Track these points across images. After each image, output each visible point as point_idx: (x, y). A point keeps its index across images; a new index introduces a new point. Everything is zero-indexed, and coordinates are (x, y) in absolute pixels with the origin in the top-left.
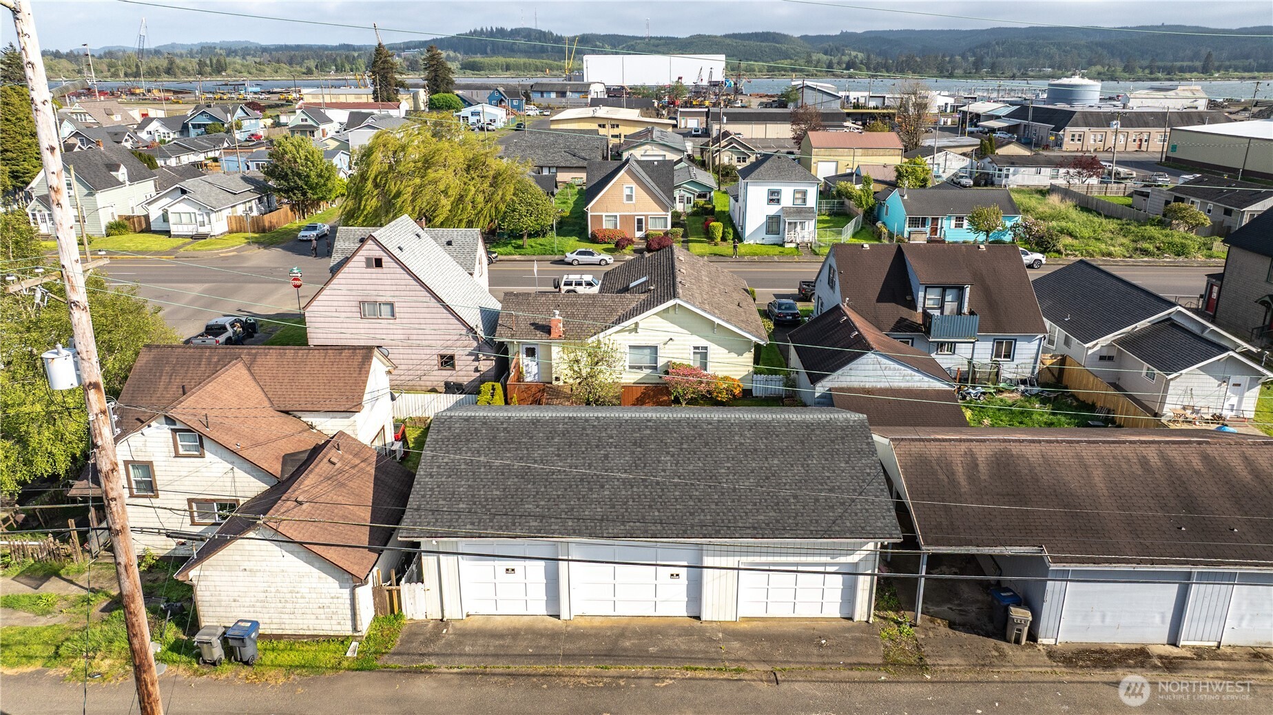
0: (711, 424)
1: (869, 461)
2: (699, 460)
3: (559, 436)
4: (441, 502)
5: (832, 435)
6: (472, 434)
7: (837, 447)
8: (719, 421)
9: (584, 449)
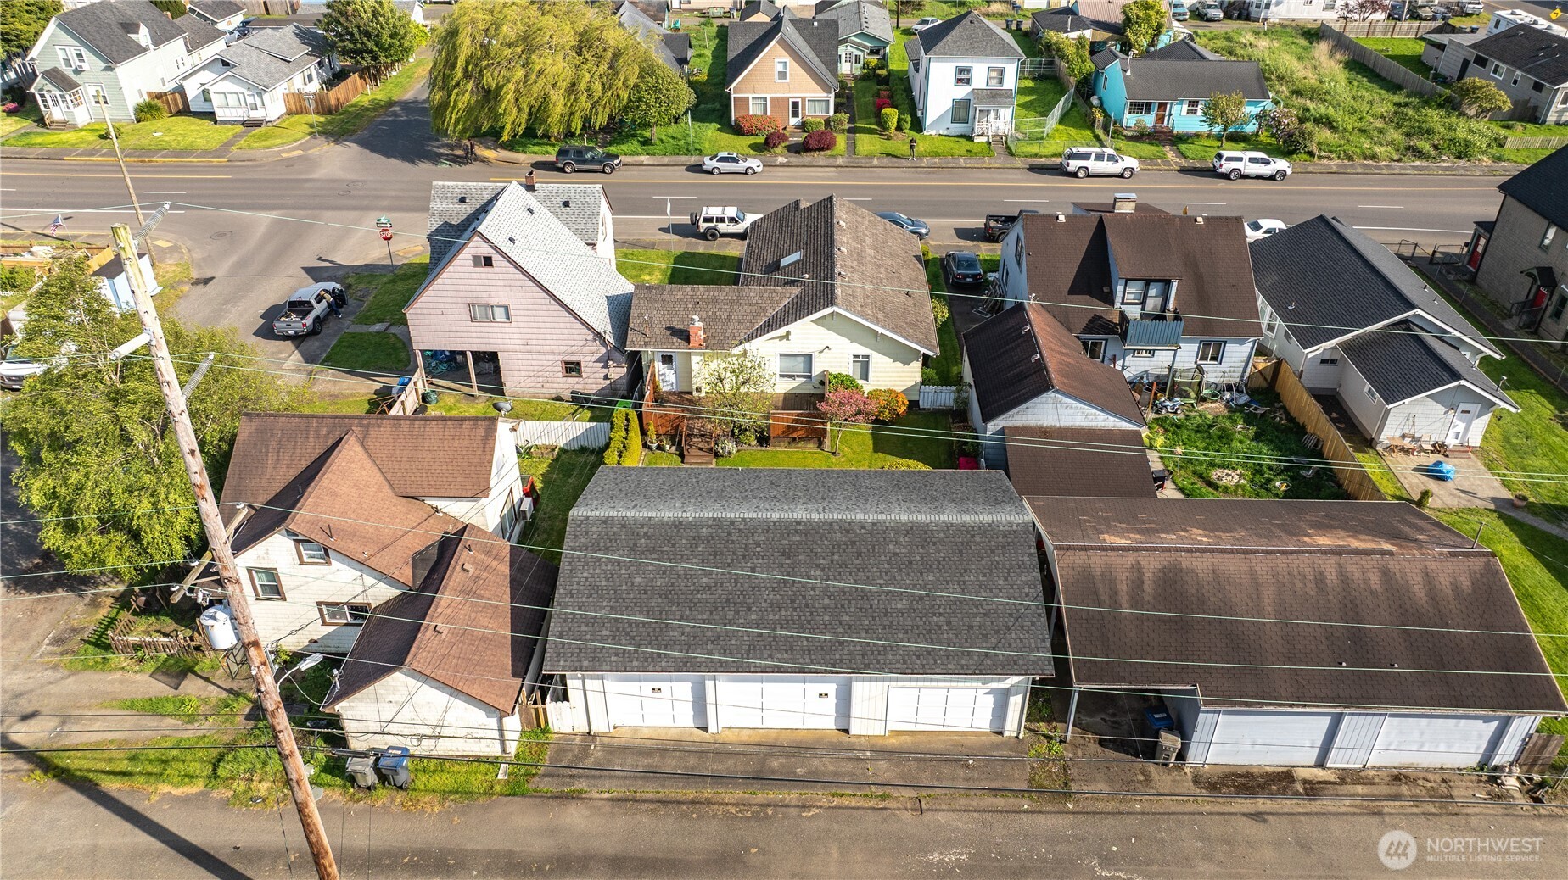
0: (864, 527)
1: (1029, 578)
2: (851, 575)
3: (703, 543)
4: (584, 628)
5: (993, 543)
6: (611, 541)
7: (997, 558)
8: (874, 524)
9: (729, 561)
